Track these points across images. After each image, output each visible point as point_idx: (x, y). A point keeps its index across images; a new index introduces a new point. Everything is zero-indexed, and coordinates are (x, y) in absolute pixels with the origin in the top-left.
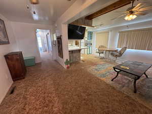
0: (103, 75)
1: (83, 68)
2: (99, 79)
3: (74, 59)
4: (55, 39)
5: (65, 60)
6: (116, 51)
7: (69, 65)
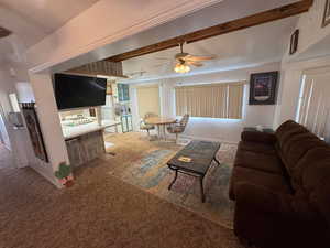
0: (153, 180)
1: (111, 173)
2: (144, 194)
3: (88, 155)
4: (17, 109)
5: (56, 168)
6: (175, 122)
7: (71, 177)
